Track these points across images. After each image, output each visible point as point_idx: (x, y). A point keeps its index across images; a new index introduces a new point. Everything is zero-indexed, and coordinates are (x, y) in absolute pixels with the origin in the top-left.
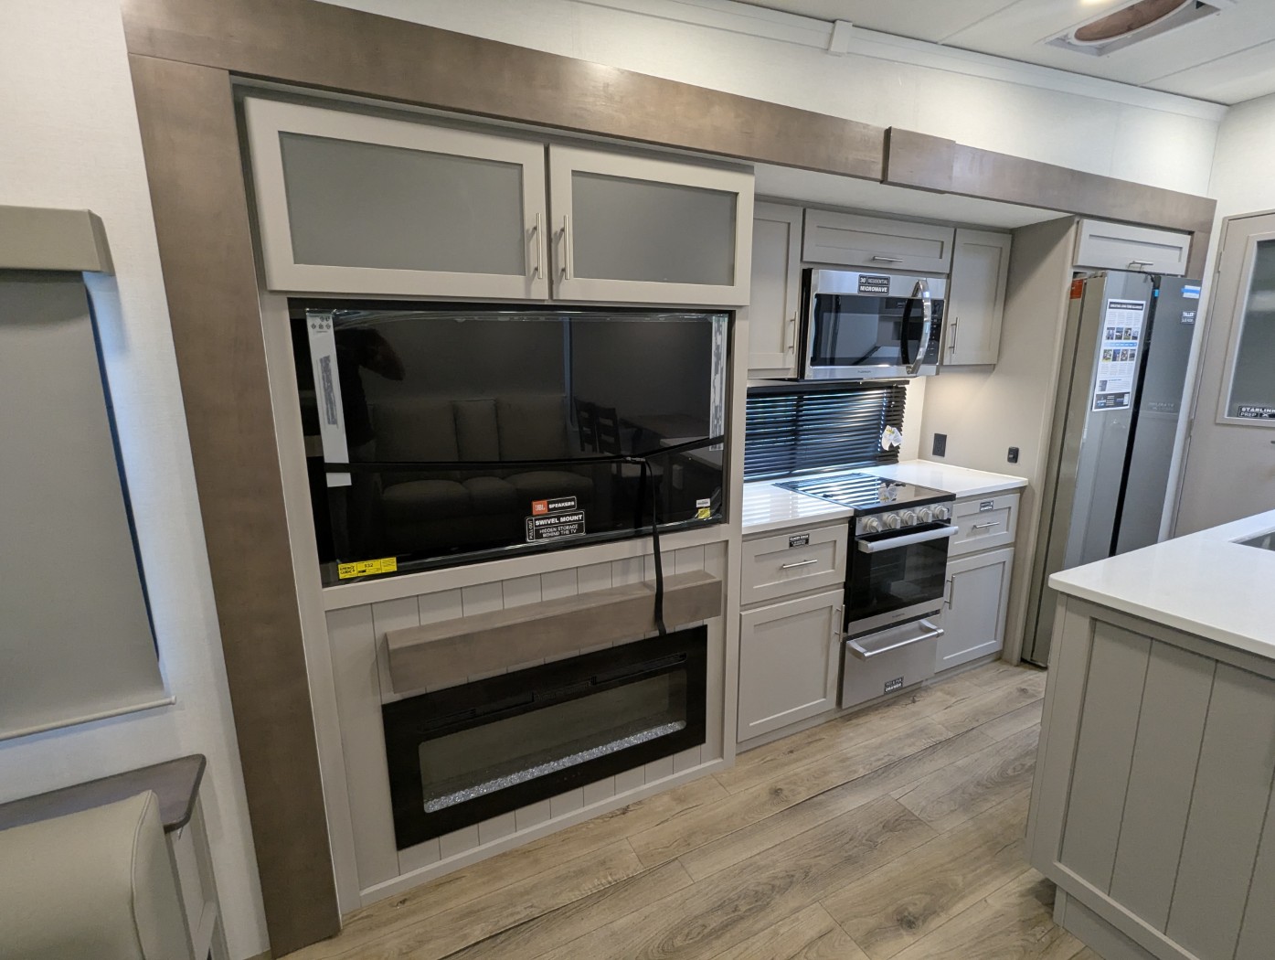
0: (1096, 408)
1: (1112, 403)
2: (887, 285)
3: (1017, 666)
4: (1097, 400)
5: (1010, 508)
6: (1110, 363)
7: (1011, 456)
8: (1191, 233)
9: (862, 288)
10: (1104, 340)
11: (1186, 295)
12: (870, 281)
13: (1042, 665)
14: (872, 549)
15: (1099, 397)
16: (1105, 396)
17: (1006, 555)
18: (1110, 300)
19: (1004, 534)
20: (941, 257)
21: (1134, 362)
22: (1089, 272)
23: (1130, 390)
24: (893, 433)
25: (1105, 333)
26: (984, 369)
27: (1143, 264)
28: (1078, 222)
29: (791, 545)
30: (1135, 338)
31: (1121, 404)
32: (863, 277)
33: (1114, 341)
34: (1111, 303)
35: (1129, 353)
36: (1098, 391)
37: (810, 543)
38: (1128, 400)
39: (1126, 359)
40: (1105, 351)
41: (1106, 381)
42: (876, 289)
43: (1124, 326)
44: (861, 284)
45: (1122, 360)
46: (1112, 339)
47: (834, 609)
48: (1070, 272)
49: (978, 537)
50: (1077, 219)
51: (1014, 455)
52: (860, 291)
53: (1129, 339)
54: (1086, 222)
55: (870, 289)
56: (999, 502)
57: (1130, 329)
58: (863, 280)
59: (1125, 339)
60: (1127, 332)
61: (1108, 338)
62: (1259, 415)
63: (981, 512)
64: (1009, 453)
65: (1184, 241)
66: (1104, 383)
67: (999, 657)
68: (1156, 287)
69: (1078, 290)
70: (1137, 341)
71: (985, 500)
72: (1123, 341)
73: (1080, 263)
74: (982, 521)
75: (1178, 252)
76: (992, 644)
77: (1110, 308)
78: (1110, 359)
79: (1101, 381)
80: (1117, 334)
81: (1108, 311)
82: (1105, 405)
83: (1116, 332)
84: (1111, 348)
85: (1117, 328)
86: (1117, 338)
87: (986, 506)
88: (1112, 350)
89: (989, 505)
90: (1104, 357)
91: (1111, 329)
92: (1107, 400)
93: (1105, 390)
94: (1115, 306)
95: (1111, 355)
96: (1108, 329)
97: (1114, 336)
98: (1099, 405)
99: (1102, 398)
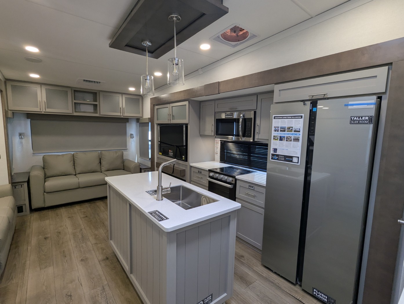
0: (271, 159)
1: (282, 159)
2: (232, 115)
5: (263, 194)
6: (278, 142)
9: (226, 117)
10: (273, 132)
15: (273, 155)
16: (278, 155)
17: (262, 211)
19: (261, 203)
20: (253, 105)
23: (298, 156)
25: (273, 129)
31: (291, 161)
33: (279, 132)
34: (274, 117)
35: (293, 138)
36: (272, 152)
37: (202, 173)
38: (297, 160)
39: (291, 141)
40: (274, 136)
41: (277, 149)
42: (230, 117)
43: (286, 126)
44: (225, 116)
45: (287, 141)
46: (278, 131)
49: (249, 198)
53: (292, 132)
54: (277, 86)
55: (228, 117)
56: (257, 189)
57: (292, 127)
59: (287, 131)
60: (289, 129)
61: (275, 131)
63: (249, 188)
66: (275, 150)
68: (314, 106)
71: (251, 185)
72: (286, 132)
73: (274, 102)
77: (274, 118)
78: (278, 140)
79: (273, 148)
80: (281, 129)
81: (274, 120)
82: (278, 159)
83: (281, 128)
84: (277, 135)
85: (281, 127)
86: (281, 131)
87: (251, 187)
88: (278, 136)
89: (253, 188)
90: (274, 139)
91: (277, 127)
92: (278, 157)
93: (276, 152)
94: (278, 118)
95: (278, 138)
96: (274, 127)
97: (279, 130)
98: (274, 158)
99: (275, 156)
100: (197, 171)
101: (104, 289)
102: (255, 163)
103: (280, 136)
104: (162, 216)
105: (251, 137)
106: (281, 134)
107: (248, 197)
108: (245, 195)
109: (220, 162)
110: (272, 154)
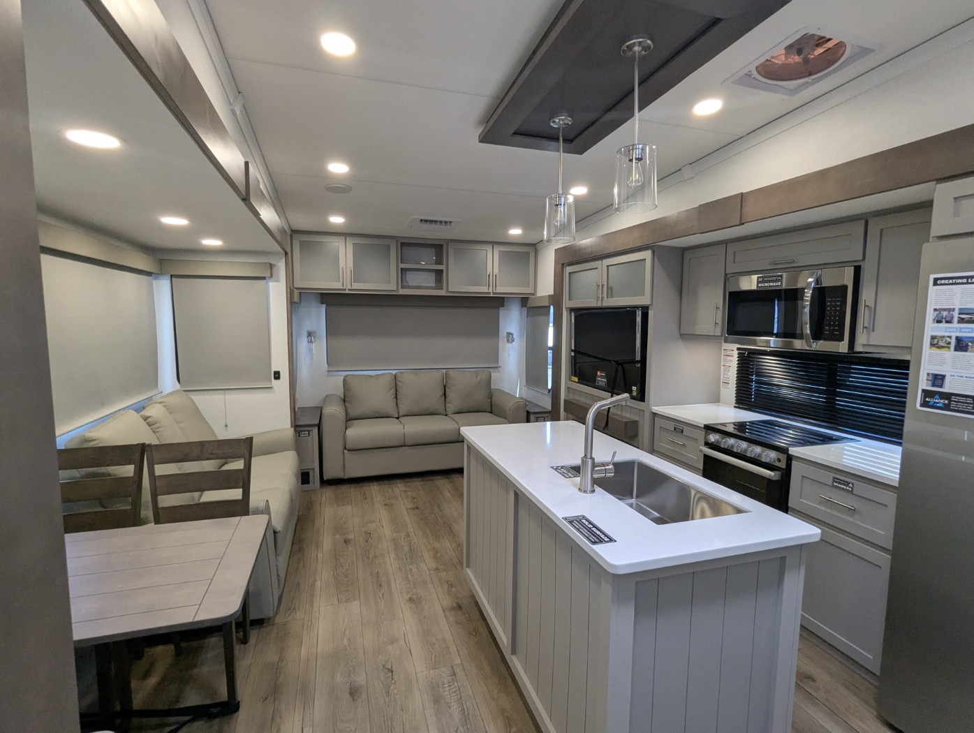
0: (922, 405)
2: (781, 281)
4: (926, 396)
5: (885, 506)
6: (950, 354)
9: (759, 285)
12: (765, 279)
15: (927, 393)
16: (945, 396)
19: (878, 532)
29: (675, 429)
32: (760, 277)
34: (936, 280)
36: (924, 384)
37: (684, 433)
40: (933, 338)
41: (943, 377)
42: (771, 284)
44: (758, 283)
52: (758, 286)
54: (943, 187)
55: (765, 285)
56: (862, 490)
58: (761, 280)
61: (939, 322)
63: (833, 485)
66: (938, 379)
71: (838, 476)
77: (935, 284)
78: (949, 348)
79: (928, 374)
80: (962, 316)
81: (932, 290)
82: (947, 407)
83: (960, 314)
84: (948, 334)
85: (960, 309)
86: (961, 321)
87: (844, 485)
88: (950, 337)
89: (847, 486)
90: (932, 345)
91: (945, 310)
92: (950, 401)
93: (941, 386)
94: (951, 281)
95: (949, 343)
96: (935, 310)
97: (956, 319)
98: (931, 404)
99: (937, 396)
100: (671, 426)
101: (455, 674)
102: (870, 419)
103: (957, 338)
104: (598, 533)
105: (843, 340)
106: (960, 332)
107: (830, 511)
108: (820, 503)
109: (735, 407)
110: (924, 391)
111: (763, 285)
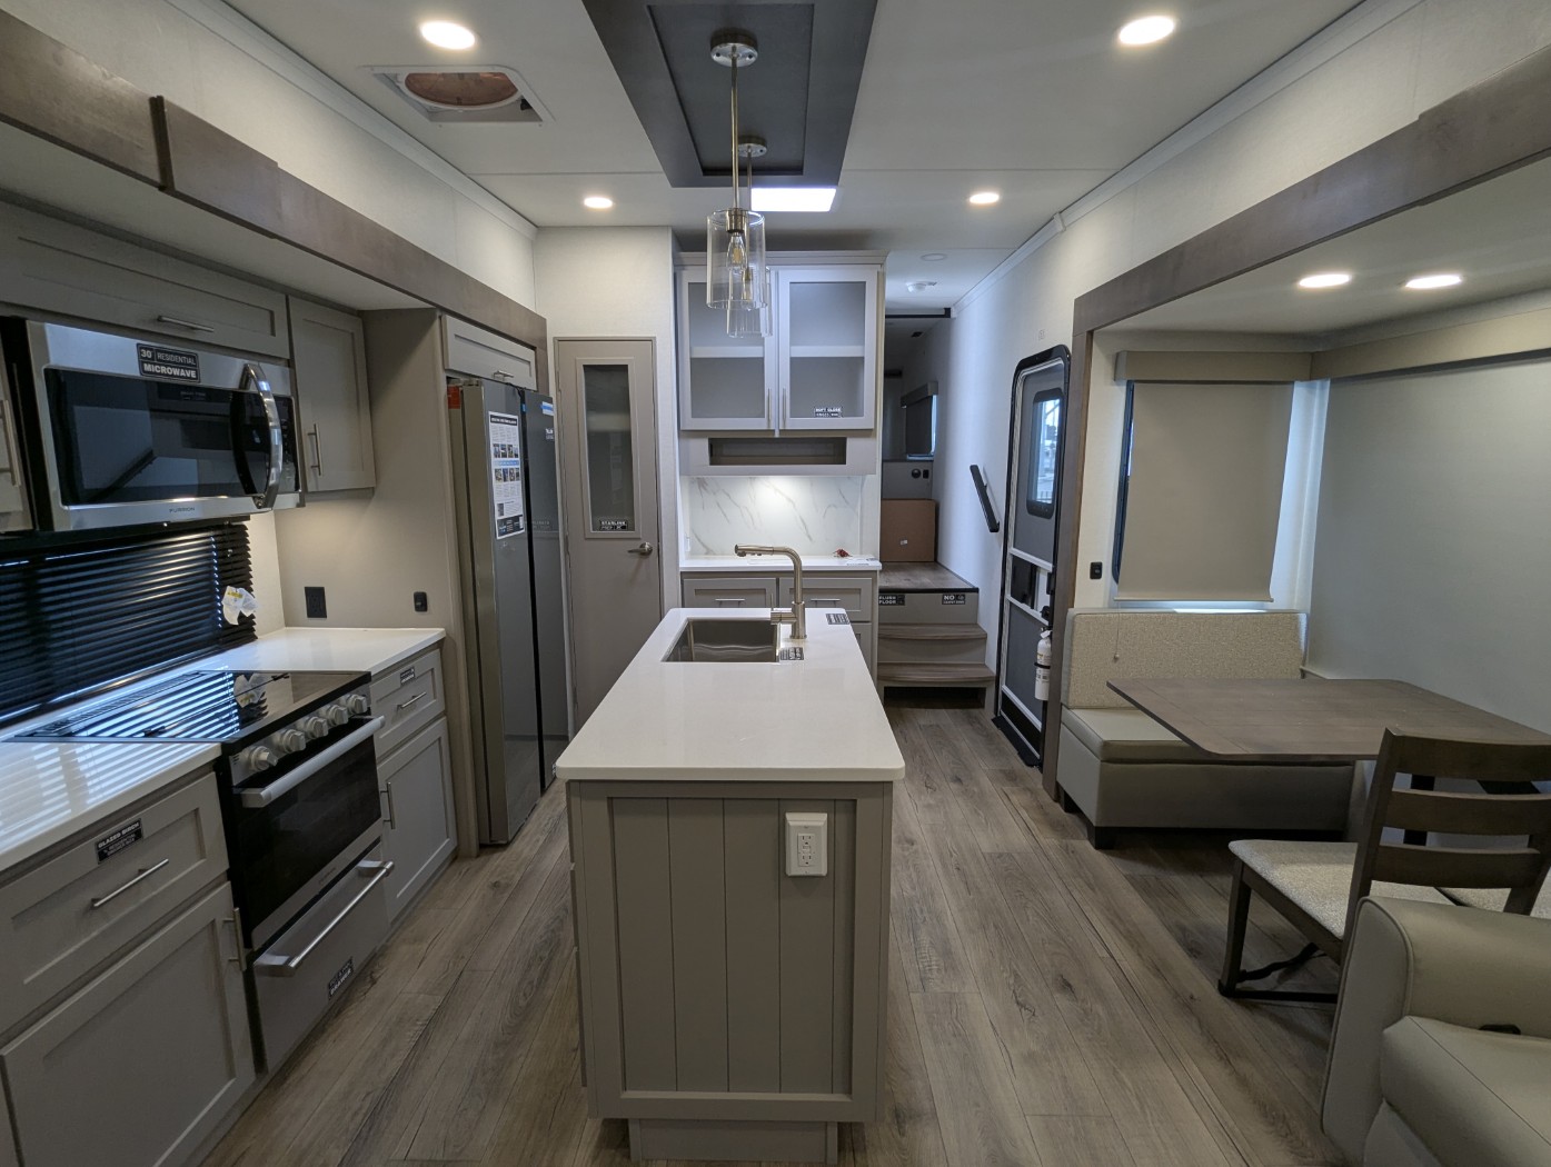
0: (499, 535)
1: (510, 528)
2: (195, 367)
3: (478, 856)
4: (500, 526)
5: (432, 670)
6: (502, 483)
7: (419, 604)
8: (533, 348)
9: (148, 367)
10: (493, 459)
11: (545, 412)
12: (160, 356)
13: (504, 842)
14: (269, 796)
15: (500, 522)
16: (505, 521)
17: (438, 729)
18: (491, 413)
19: (432, 704)
20: (273, 333)
21: (520, 482)
22: (463, 379)
23: (521, 513)
24: (241, 596)
25: (492, 450)
26: (361, 494)
27: (505, 375)
28: (440, 317)
29: (102, 856)
30: (516, 456)
31: (518, 528)
32: (147, 348)
33: (502, 459)
34: (492, 416)
35: (515, 472)
36: (498, 516)
37: (146, 834)
38: (522, 522)
39: (513, 479)
40: (496, 471)
41: (502, 505)
42: (176, 372)
43: (506, 443)
44: (142, 361)
45: (510, 480)
46: (499, 457)
47: (219, 925)
48: (443, 376)
49: (406, 719)
50: (438, 313)
51: (421, 602)
52: (142, 371)
53: (512, 457)
54: (449, 319)
55: (162, 369)
56: (420, 667)
57: (511, 446)
58: (148, 354)
59: (509, 457)
60: (509, 449)
61: (496, 456)
62: (614, 528)
63: (403, 685)
64: (416, 601)
65: (529, 354)
66: (501, 507)
67: (456, 856)
68: (523, 401)
69: (455, 398)
70: (518, 459)
71: (404, 668)
72: (508, 459)
73: (451, 367)
74: (404, 698)
75: (526, 366)
76: (445, 845)
77: (491, 422)
79: (498, 504)
80: (502, 451)
81: (491, 426)
83: (501, 449)
87: (408, 675)
88: (501, 470)
90: (496, 478)
91: (497, 445)
93: (503, 514)
96: (494, 445)
98: (502, 532)
99: (502, 524)
101: (921, 980)
107: (401, 723)
111: (155, 369)
